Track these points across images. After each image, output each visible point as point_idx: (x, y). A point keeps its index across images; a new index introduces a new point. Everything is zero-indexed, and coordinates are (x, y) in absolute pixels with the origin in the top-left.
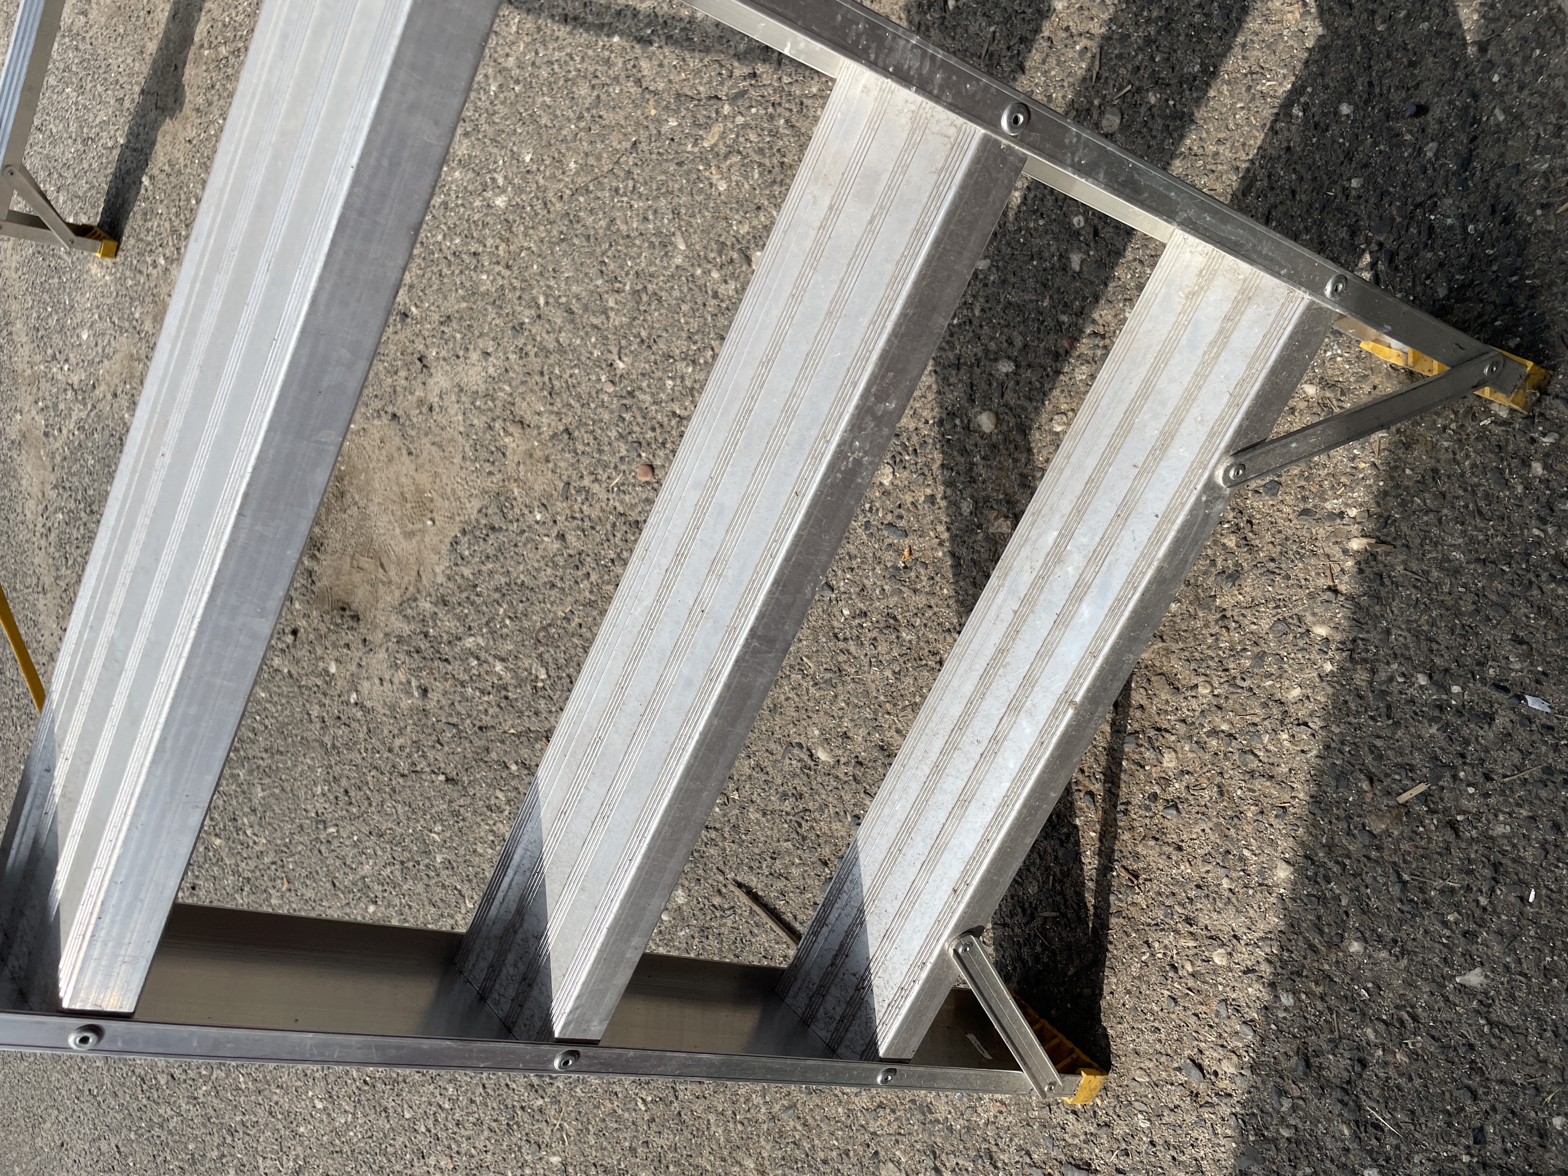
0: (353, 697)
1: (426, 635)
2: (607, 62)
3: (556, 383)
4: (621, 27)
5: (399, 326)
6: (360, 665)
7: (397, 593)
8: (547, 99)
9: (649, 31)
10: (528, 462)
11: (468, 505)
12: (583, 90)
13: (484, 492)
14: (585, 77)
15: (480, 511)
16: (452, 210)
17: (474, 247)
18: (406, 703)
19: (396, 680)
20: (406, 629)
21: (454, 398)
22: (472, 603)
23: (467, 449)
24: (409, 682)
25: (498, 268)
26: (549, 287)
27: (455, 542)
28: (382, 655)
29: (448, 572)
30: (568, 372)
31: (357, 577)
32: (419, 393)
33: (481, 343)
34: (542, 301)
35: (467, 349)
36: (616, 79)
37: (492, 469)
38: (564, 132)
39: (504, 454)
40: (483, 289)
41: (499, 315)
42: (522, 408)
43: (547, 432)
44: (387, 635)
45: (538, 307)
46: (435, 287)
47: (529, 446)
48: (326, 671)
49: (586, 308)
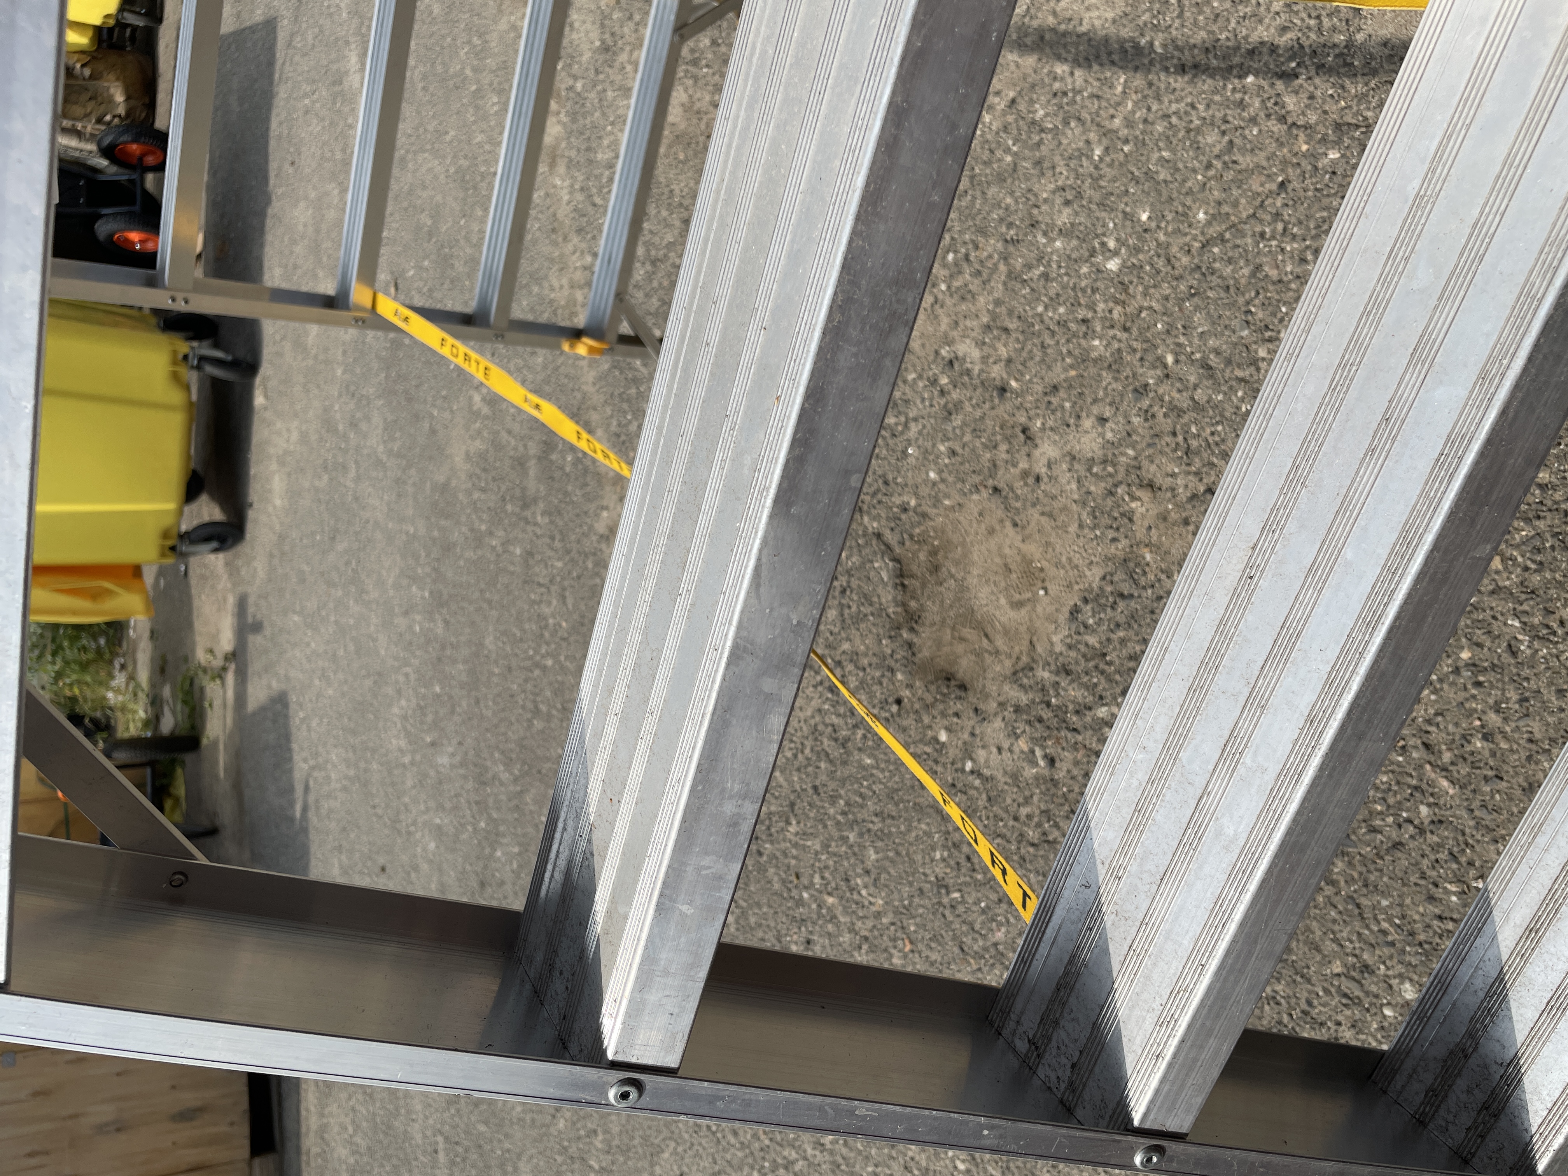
0: (969, 766)
1: (1048, 704)
2: (1241, 104)
3: (1194, 443)
4: (1255, 66)
5: (996, 401)
6: (973, 734)
7: (1008, 663)
8: (1165, 154)
9: (1293, 65)
10: (1162, 526)
11: (1088, 573)
12: (1211, 138)
13: (1107, 559)
14: (1212, 124)
15: (1104, 578)
16: (1053, 280)
17: (1082, 313)
18: (1030, 772)
19: (1016, 749)
20: (1024, 699)
21: (1065, 466)
22: (1103, 672)
23: (1084, 516)
24: (1032, 752)
25: (1111, 332)
26: (1179, 345)
27: (1075, 612)
28: (998, 723)
29: (1068, 641)
30: (1208, 431)
31: (960, 648)
32: (1023, 465)
33: (1095, 410)
34: (1170, 359)
35: (1079, 417)
36: (1253, 120)
37: (1116, 535)
38: (1189, 184)
39: (1131, 520)
40: (1094, 355)
41: (1116, 379)
42: (1151, 471)
43: (1183, 494)
44: (1001, 705)
45: (1165, 366)
46: (1037, 359)
47: (1161, 509)
48: (936, 740)
49: (1229, 362)
